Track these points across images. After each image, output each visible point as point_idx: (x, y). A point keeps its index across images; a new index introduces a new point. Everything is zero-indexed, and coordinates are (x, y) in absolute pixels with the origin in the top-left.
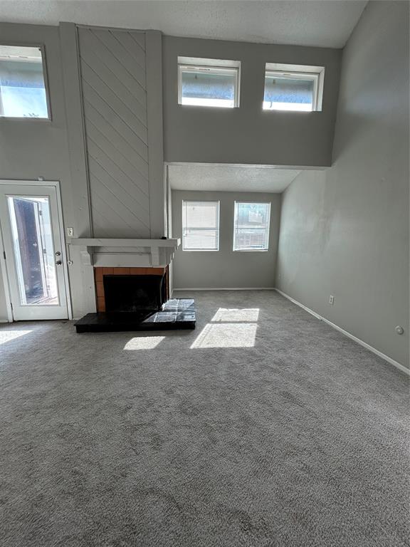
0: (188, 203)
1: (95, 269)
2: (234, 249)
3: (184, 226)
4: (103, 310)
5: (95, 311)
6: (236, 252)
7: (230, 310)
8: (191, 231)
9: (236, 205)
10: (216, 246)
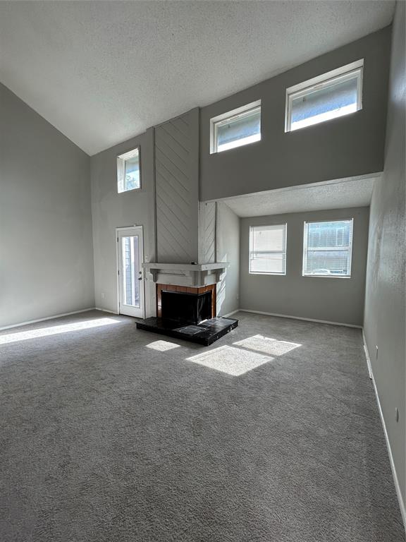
0: (255, 228)
1: (157, 285)
2: (304, 274)
3: (251, 250)
4: (160, 315)
5: (155, 316)
6: (306, 277)
7: (266, 338)
8: (258, 255)
9: (306, 225)
10: (283, 269)
